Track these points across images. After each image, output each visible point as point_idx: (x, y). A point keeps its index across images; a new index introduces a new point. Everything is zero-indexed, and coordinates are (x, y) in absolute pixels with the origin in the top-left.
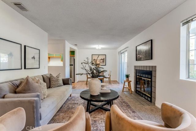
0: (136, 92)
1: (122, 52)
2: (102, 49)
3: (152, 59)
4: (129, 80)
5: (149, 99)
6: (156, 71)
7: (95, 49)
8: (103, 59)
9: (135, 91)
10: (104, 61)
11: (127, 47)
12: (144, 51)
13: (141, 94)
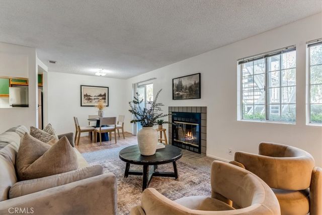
0: (173, 144)
1: (139, 84)
2: (108, 76)
3: (200, 98)
4: (163, 128)
5: (197, 150)
6: (206, 113)
7: (93, 75)
8: (103, 96)
9: (171, 142)
10: (105, 99)
11: (155, 78)
12: (188, 86)
13: (183, 146)
